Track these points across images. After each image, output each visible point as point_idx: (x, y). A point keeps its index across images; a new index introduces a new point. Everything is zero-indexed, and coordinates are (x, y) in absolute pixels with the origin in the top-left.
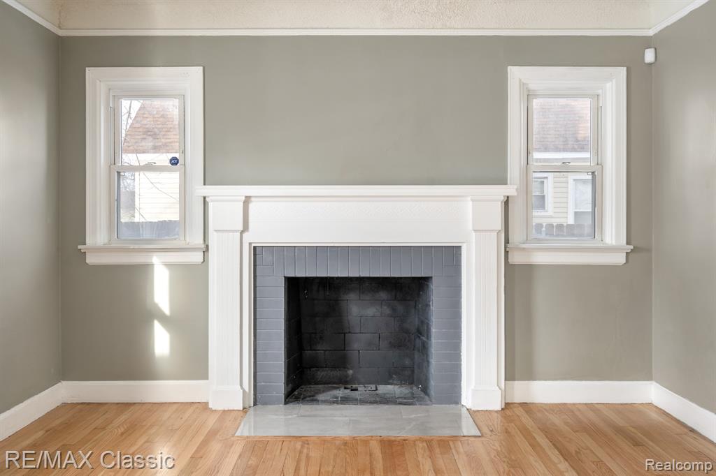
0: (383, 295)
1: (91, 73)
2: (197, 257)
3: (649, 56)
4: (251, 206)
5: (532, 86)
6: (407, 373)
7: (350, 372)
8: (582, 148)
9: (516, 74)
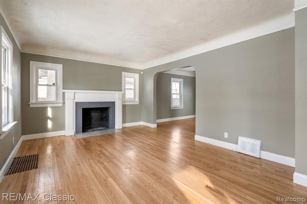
0: (99, 111)
1: (31, 62)
2: (61, 105)
3: (142, 73)
4: (75, 94)
5: (126, 75)
6: (103, 125)
7: (92, 126)
8: (133, 84)
9: (123, 73)
